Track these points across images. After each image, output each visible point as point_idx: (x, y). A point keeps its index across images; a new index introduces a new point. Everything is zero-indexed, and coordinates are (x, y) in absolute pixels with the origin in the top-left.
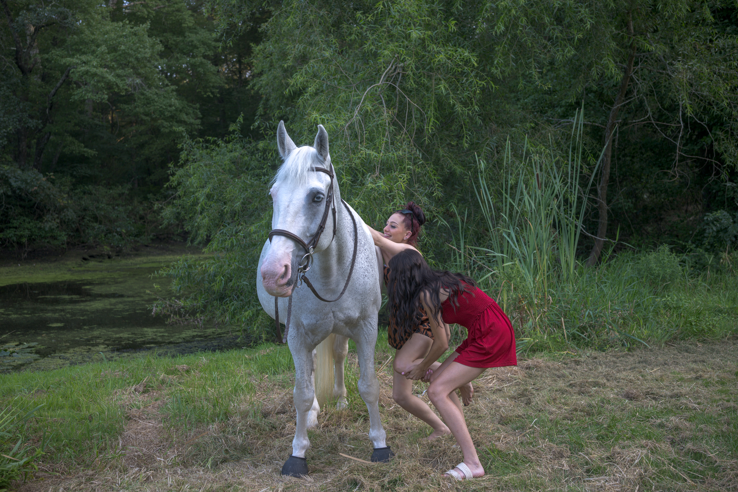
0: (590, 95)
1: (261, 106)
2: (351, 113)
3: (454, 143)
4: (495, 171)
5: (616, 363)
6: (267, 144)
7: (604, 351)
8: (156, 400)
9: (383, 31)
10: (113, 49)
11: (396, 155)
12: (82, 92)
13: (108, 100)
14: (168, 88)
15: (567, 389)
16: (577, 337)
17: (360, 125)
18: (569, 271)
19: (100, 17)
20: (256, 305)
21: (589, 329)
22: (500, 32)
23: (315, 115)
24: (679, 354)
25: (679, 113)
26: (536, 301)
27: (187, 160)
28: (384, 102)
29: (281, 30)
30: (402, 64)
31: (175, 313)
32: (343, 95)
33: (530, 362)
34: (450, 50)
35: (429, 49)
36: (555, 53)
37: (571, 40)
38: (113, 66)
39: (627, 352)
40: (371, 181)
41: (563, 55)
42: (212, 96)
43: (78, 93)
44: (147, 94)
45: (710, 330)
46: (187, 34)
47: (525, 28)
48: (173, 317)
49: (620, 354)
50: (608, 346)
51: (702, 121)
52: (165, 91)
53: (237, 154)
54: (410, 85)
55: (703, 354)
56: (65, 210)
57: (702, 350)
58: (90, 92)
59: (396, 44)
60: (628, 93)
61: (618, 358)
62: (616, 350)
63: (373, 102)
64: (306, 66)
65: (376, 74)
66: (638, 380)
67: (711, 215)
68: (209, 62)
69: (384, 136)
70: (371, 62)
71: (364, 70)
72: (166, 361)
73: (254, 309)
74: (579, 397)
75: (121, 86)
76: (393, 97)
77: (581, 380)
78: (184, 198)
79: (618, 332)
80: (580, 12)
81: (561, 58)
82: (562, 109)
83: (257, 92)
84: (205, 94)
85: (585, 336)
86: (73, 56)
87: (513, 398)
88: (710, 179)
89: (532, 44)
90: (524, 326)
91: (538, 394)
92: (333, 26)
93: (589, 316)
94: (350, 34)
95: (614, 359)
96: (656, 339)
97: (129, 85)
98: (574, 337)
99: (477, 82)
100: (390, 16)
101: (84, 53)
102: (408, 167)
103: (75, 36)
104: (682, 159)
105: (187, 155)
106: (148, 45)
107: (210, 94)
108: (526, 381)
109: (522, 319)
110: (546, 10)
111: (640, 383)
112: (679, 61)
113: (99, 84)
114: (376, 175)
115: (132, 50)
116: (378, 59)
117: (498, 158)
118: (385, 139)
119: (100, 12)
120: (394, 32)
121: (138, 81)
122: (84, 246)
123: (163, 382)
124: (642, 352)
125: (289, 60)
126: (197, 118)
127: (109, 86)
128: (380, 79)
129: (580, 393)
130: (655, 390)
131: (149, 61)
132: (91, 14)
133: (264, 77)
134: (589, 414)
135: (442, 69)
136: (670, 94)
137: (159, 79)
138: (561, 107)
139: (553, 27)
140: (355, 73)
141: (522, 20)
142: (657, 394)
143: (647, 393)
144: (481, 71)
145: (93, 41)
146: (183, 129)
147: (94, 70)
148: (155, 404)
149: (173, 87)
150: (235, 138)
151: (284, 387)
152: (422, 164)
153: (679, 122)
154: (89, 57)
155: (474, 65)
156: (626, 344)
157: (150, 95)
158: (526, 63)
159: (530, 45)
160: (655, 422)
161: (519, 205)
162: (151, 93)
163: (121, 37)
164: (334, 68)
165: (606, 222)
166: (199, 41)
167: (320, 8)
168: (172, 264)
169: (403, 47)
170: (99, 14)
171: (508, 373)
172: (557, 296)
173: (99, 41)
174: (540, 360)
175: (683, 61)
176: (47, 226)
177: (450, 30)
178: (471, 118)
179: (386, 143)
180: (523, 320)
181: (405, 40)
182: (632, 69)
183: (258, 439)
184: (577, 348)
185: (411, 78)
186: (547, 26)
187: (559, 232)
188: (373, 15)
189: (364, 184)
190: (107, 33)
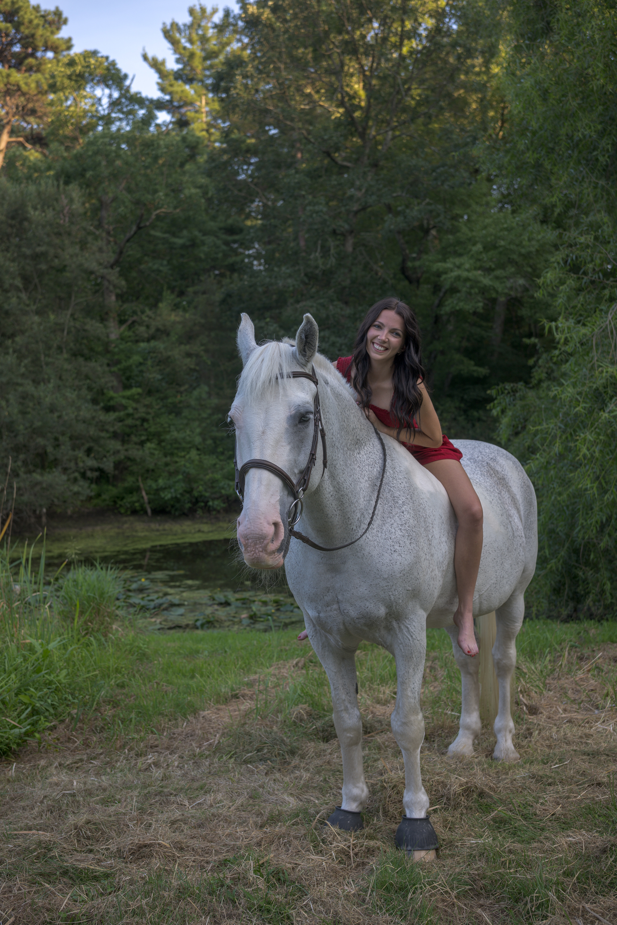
10: (491, 246)
12: (453, 302)
13: (483, 308)
17: (612, 332)
38: (491, 266)
43: (450, 304)
58: (462, 300)
75: (500, 290)
86: (445, 260)
97: (511, 288)
101: (461, 255)
103: (450, 237)
113: (472, 290)
115: (514, 244)
121: (520, 282)
145: (469, 240)
147: (465, 274)
154: (464, 259)
163: (502, 230)
190: (485, 227)
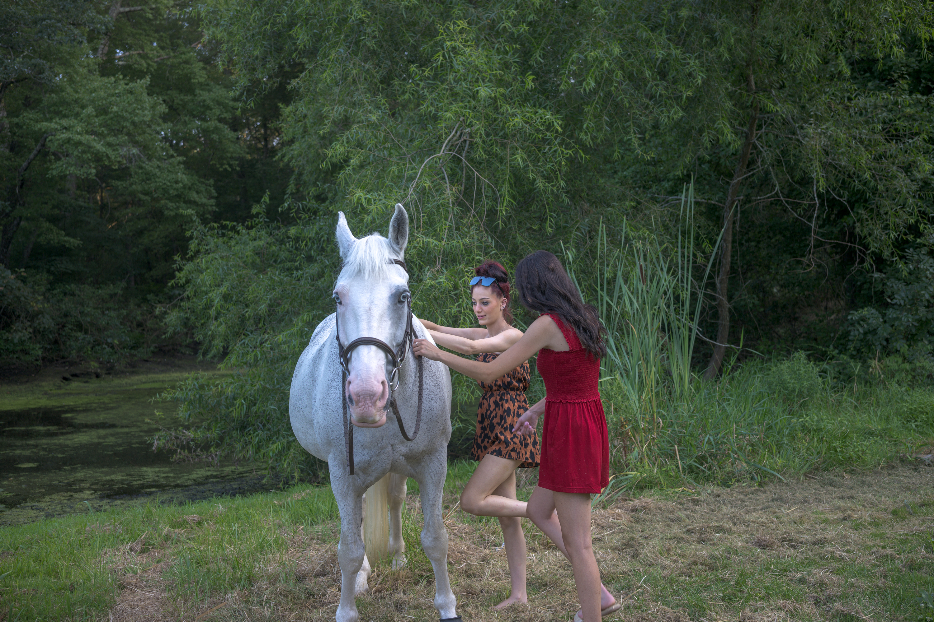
0: (703, 166)
1: (292, 181)
2: (405, 190)
3: (535, 227)
4: (588, 262)
5: (744, 502)
6: (300, 231)
7: (729, 487)
8: (158, 562)
9: (444, 89)
10: (103, 111)
11: (461, 243)
12: (62, 166)
13: (96, 175)
14: (173, 159)
15: (684, 536)
16: (695, 470)
17: (417, 206)
18: (683, 386)
19: (85, 70)
20: (287, 435)
21: (709, 459)
22: (590, 89)
23: (359, 194)
24: (821, 489)
25: (813, 187)
26: (642, 425)
27: (198, 252)
28: (446, 176)
29: (316, 87)
30: (468, 130)
31: (183, 448)
32: (394, 168)
33: (636, 503)
34: (528, 112)
35: (501, 110)
36: (659, 115)
37: (678, 98)
38: (103, 132)
39: (757, 488)
40: (431, 276)
41: (669, 117)
42: (230, 169)
43: (57, 167)
44: (147, 167)
45: (859, 457)
46: (197, 91)
47: (620, 83)
48: (180, 453)
49: (749, 490)
50: (733, 481)
51: (841, 197)
52: (170, 164)
53: (261, 243)
54: (479, 156)
55: (851, 488)
56: (40, 316)
57: (850, 483)
58: (72, 165)
59: (461, 104)
60: (751, 163)
61: (746, 496)
62: (744, 484)
63: (432, 176)
64: (347, 133)
65: (437, 142)
66: (772, 522)
67: (856, 313)
68: (226, 127)
69: (446, 219)
70: (430, 127)
71: (421, 137)
72: (171, 510)
73: (285, 441)
74: (699, 546)
75: (113, 157)
76: (458, 170)
77: (701, 525)
78: (194, 300)
79: (746, 462)
80: (688, 64)
81: (666, 120)
82: (670, 183)
83: (288, 165)
84: (221, 167)
85: (705, 468)
86: (50, 120)
87: (616, 549)
88: (853, 268)
89: (630, 103)
90: (628, 457)
91: (648, 544)
92: (382, 82)
93: (709, 442)
94: (404, 93)
95: (742, 497)
96: (793, 471)
97: (124, 157)
98: (691, 470)
99: (562, 152)
100: (453, 70)
101: (65, 116)
102: (478, 257)
103: (53, 95)
104: (819, 244)
105: (199, 244)
106: (147, 105)
107: (227, 166)
108: (632, 527)
109: (625, 448)
110: (647, 62)
111: (774, 526)
112: (811, 124)
113: (84, 156)
114: (436, 269)
115: (126, 111)
116: (439, 123)
117: (591, 246)
118: (448, 223)
119: (85, 64)
120: (458, 89)
121: (134, 151)
122: (64, 362)
123: (167, 538)
124: (776, 487)
125: (326, 125)
126: (211, 197)
127: (98, 158)
128: (441, 148)
129: (700, 541)
130: (794, 536)
131: (149, 126)
132: (74, 66)
133: (296, 146)
134: (711, 568)
135: (518, 135)
136: (801, 164)
137: (162, 148)
138: (668, 181)
139: (656, 83)
140: (411, 141)
141: (617, 74)
142: (796, 540)
143: (784, 540)
144: (567, 137)
145: (76, 101)
146: (193, 212)
147: (77, 138)
148: (157, 567)
149: (180, 159)
150: (260, 222)
151: (324, 541)
152: (496, 254)
153: (813, 199)
154: (72, 121)
155: (557, 131)
156: (756, 477)
157: (150, 169)
158: (624, 128)
159: (627, 105)
160: (794, 576)
161: (618, 304)
162: (151, 166)
163: (113, 95)
164: (383, 134)
165: (728, 324)
166: (213, 100)
167: (366, 61)
168: (178, 384)
169: (470, 108)
170: (85, 67)
171: (609, 517)
172: (668, 418)
173: (84, 101)
174: (649, 500)
175: (816, 124)
176: (16, 337)
177: (527, 86)
178: (557, 197)
179: (450, 227)
180: (627, 450)
181: (471, 100)
182: (755, 133)
183: (291, 610)
184: (695, 484)
185: (480, 147)
186: (648, 82)
187: (669, 338)
188: (432, 69)
189: (421, 280)
190: (95, 90)
